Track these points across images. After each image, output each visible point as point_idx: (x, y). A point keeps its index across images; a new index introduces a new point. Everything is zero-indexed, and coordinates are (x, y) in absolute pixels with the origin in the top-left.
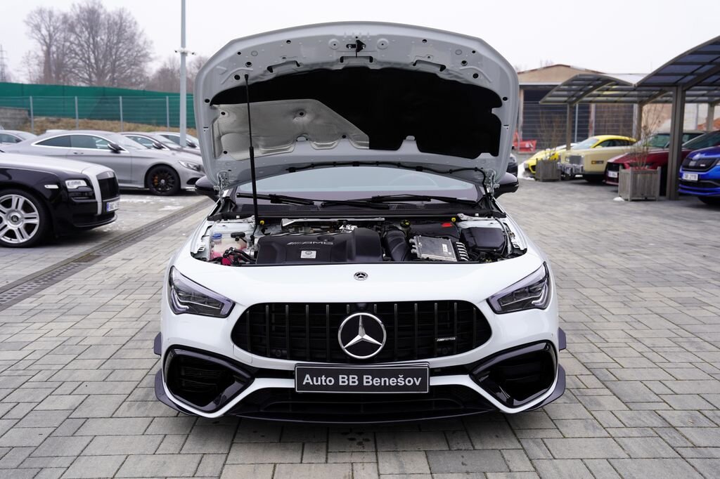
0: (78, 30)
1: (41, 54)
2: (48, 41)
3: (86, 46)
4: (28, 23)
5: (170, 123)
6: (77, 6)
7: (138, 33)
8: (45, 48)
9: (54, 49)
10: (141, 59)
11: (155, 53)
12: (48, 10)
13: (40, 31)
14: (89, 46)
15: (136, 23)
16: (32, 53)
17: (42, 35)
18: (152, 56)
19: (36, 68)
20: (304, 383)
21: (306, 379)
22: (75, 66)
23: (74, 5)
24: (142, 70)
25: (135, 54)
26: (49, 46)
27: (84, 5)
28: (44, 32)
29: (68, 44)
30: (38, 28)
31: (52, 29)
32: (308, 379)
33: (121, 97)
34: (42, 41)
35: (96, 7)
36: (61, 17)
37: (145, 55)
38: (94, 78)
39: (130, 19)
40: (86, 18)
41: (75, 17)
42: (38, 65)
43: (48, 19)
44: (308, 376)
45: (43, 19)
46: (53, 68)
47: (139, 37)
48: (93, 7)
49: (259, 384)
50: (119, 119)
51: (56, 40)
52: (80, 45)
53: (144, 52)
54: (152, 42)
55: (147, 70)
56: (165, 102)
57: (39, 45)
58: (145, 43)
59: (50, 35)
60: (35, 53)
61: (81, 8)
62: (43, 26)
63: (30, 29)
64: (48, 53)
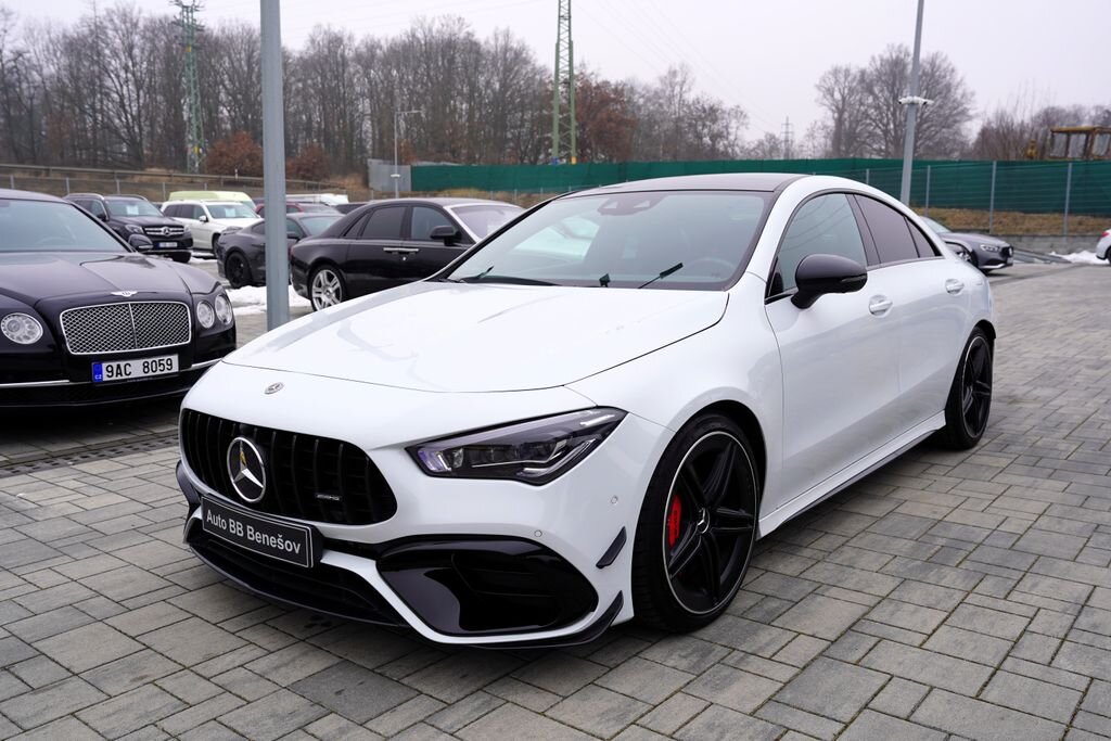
0: (876, 90)
1: (831, 124)
2: (840, 107)
3: (885, 108)
4: (819, 87)
5: (930, 203)
6: (877, 58)
7: (955, 83)
8: (836, 115)
9: (846, 115)
10: (958, 118)
11: (976, 109)
12: (844, 68)
13: (832, 95)
14: (888, 109)
15: (953, 70)
16: (819, 124)
17: (834, 100)
18: (971, 113)
19: (822, 140)
22: (871, 134)
23: (873, 58)
24: (957, 132)
25: (947, 112)
26: (841, 112)
27: (886, 56)
28: (837, 96)
29: (862, 108)
30: (830, 92)
31: (846, 91)
33: (868, 170)
34: (834, 108)
35: (902, 56)
36: (858, 74)
37: (964, 112)
38: (892, 149)
39: (944, 65)
40: (888, 71)
41: (875, 73)
42: (825, 137)
43: (842, 80)
45: (837, 81)
46: (844, 139)
47: (957, 87)
48: (897, 57)
51: (850, 104)
52: (878, 108)
53: (960, 108)
54: (973, 94)
55: (964, 133)
56: (925, 175)
57: (830, 113)
58: (963, 96)
59: (844, 99)
60: (823, 123)
61: (882, 60)
62: (836, 89)
63: (821, 94)
64: (839, 122)
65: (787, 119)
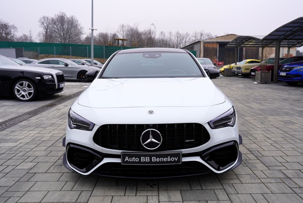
0: (57, 24)
1: (44, 32)
2: (46, 28)
3: (60, 29)
4: (39, 22)
6: (57, 15)
7: (78, 24)
8: (45, 30)
9: (48, 30)
10: (80, 34)
11: (84, 31)
12: (47, 17)
13: (44, 24)
14: (61, 30)
15: (77, 21)
16: (41, 32)
17: (45, 26)
18: (83, 32)
19: (42, 37)
20: (125, 161)
21: (126, 158)
22: (56, 37)
23: (56, 15)
24: (80, 38)
25: (77, 32)
26: (47, 30)
27: (59, 15)
28: (45, 25)
29: (53, 29)
30: (43, 23)
31: (48, 23)
32: (127, 159)
33: (71, 47)
34: (44, 28)
35: (63, 15)
36: (51, 19)
37: (81, 32)
38: (63, 41)
39: (75, 19)
40: (60, 19)
41: (56, 19)
42: (43, 36)
43: (46, 20)
44: (127, 157)
45: (45, 20)
46: (48, 37)
47: (79, 25)
48: (62, 15)
49: (106, 160)
50: (70, 55)
51: (49, 27)
52: (58, 29)
53: (80, 31)
54: (83, 28)
55: (81, 38)
56: (87, 49)
57: (43, 29)
58: (81, 28)
59: (47, 26)
60: (42, 32)
61: (58, 16)
62: (45, 22)
63: (40, 24)
64: (46, 32)
65: (30, 30)
